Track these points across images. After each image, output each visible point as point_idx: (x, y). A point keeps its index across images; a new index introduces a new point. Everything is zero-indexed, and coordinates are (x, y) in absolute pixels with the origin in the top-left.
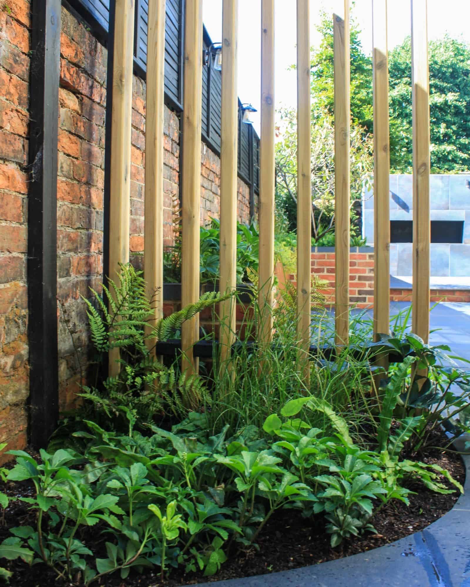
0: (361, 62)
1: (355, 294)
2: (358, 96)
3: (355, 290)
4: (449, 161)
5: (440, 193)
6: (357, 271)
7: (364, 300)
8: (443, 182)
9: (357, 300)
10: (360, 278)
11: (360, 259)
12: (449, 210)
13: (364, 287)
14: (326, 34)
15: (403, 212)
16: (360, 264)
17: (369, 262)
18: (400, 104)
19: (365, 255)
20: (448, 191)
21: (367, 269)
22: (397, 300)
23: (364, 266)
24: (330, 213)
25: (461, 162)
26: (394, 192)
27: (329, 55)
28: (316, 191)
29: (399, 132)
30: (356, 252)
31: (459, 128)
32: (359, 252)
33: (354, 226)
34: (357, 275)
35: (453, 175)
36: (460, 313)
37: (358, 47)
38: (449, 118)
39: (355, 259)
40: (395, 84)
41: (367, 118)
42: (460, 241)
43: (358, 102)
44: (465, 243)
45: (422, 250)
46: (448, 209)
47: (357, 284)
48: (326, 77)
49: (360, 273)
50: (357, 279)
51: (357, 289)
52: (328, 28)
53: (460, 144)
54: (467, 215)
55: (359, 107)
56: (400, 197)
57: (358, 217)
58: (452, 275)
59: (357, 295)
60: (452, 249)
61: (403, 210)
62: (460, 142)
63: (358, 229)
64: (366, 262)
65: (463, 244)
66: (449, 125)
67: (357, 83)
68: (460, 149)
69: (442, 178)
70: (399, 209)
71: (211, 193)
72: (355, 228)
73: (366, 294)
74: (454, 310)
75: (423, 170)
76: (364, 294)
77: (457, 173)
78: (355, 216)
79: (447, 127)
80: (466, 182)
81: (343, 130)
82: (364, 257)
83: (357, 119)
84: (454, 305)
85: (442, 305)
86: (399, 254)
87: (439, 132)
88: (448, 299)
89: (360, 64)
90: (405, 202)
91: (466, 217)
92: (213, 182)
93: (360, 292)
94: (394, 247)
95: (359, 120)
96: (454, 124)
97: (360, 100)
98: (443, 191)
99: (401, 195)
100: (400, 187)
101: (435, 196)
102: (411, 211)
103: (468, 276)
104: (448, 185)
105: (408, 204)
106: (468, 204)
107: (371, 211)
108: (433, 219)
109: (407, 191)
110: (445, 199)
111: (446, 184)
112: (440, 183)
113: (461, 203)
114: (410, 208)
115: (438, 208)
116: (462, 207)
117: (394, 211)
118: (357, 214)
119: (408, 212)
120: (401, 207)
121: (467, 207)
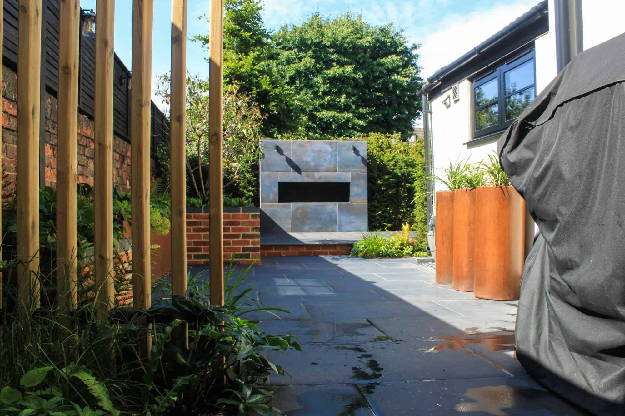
0: (260, 36)
1: (240, 251)
2: (257, 67)
3: (240, 248)
4: (350, 128)
5: (329, 157)
6: (240, 230)
7: (248, 256)
8: (331, 148)
9: (242, 256)
10: (244, 236)
11: (244, 218)
12: (338, 173)
13: (247, 245)
14: (229, 8)
15: (297, 174)
16: (244, 223)
17: (252, 222)
18: (306, 76)
19: (249, 215)
20: (336, 155)
21: (250, 227)
22: (284, 255)
23: (247, 225)
24: (230, 175)
25: (359, 129)
26: (288, 156)
27: (230, 28)
29: (294, 101)
30: (240, 212)
31: (358, 99)
32: (243, 212)
34: (241, 233)
35: (341, 141)
36: (335, 265)
37: (258, 22)
38: (349, 90)
39: (239, 219)
40: (302, 57)
41: (264, 87)
42: (347, 200)
43: (256, 73)
44: (352, 202)
45: (214, 216)
46: (336, 171)
47: (241, 241)
48: (228, 48)
49: (244, 231)
50: (241, 238)
51: (241, 247)
52: (231, 3)
53: (359, 113)
54: (353, 177)
55: (257, 77)
56: (294, 160)
57: (255, 179)
58: (341, 230)
59: (241, 252)
60: (340, 208)
61: (296, 173)
62: (359, 112)
64: (249, 222)
65: (350, 203)
66: (349, 96)
67: (255, 54)
68: (358, 118)
69: (331, 144)
70: (292, 172)
71: (85, 158)
72: (253, 189)
73: (250, 251)
74: (331, 263)
75: (214, 140)
76: (248, 251)
77: (345, 140)
79: (347, 98)
80: (351, 148)
81: (139, 101)
82: (247, 217)
83: (255, 88)
84: (333, 259)
85: (323, 258)
86: (293, 212)
87: (340, 102)
88: (330, 253)
89: (260, 38)
90: (298, 165)
91: (352, 179)
92: (86, 146)
93: (244, 249)
94: (289, 206)
95: (257, 89)
96: (354, 95)
97: (259, 71)
98: (332, 155)
99: (294, 159)
100: (294, 151)
101: (325, 160)
102: (303, 173)
103: (355, 231)
104: (336, 150)
105: (301, 167)
106: (353, 167)
107: (267, 173)
108: (322, 180)
109: (300, 155)
110: (333, 162)
111: (334, 149)
112: (329, 148)
113: (347, 166)
114: (302, 171)
115: (328, 170)
116: (348, 169)
117: (288, 173)
118: (254, 176)
119: (300, 174)
120: (295, 170)
121: (353, 170)
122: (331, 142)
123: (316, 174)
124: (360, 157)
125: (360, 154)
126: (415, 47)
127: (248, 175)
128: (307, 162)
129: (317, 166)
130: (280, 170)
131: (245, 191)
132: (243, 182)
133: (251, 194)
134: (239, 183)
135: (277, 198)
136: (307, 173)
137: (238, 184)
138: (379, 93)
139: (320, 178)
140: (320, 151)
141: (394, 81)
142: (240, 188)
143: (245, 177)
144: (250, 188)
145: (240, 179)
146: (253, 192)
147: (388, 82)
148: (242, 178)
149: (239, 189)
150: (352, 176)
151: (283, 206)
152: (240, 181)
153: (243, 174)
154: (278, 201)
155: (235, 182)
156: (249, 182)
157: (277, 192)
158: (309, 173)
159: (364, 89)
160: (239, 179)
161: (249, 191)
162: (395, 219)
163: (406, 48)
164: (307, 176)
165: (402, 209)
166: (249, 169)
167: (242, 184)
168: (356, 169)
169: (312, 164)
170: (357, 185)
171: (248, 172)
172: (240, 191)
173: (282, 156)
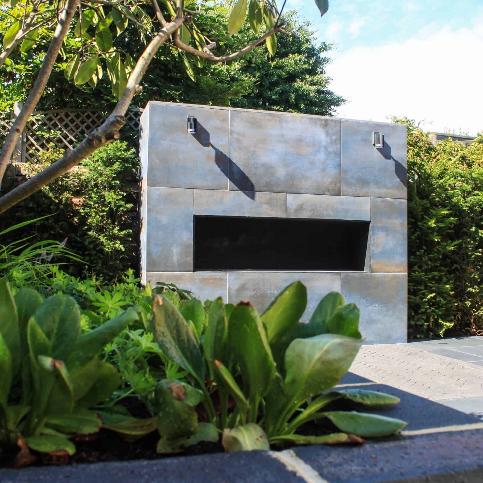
5: (321, 156)
8: (328, 134)
12: (341, 197)
15: (242, 196)
20: (338, 154)
26: (221, 149)
28: (32, 145)
33: (120, 230)
44: (372, 271)
46: (339, 194)
54: (376, 209)
56: (234, 161)
57: (129, 206)
60: (345, 283)
61: (241, 193)
63: (129, 235)
65: (368, 272)
69: (326, 124)
70: (232, 189)
72: (124, 232)
78: (123, 203)
80: (373, 138)
86: (230, 296)
90: (246, 172)
91: (374, 213)
94: (221, 279)
98: (328, 154)
99: (237, 158)
100: (235, 136)
101: (312, 163)
102: (258, 194)
103: (381, 342)
104: (336, 141)
105: (253, 180)
106: (377, 184)
107: (163, 190)
108: (305, 215)
109: (252, 149)
110: (332, 171)
111: (334, 137)
112: (320, 135)
113: (364, 182)
114: (256, 188)
115: (319, 191)
116: (365, 190)
117: (218, 194)
118: (128, 199)
119: (253, 197)
120: (237, 185)
121: (377, 191)
122: (326, 120)
123: (290, 197)
124: (391, 162)
125: (393, 153)
126: (324, 48)
127: (110, 196)
128: (269, 168)
129: (291, 177)
130: (199, 183)
131: (102, 239)
132: (97, 213)
133: (119, 245)
134: (88, 215)
135: (190, 259)
136: (268, 196)
137: (83, 219)
138: (277, 106)
139: (300, 208)
140: (299, 141)
141: (297, 90)
142: (90, 229)
143: (102, 201)
144: (115, 231)
145: (90, 206)
146: (123, 240)
147: (288, 92)
148: (96, 202)
149: (85, 234)
150: (375, 207)
151: (204, 280)
152: (87, 210)
153: (96, 193)
154: (192, 268)
155: (76, 213)
156: (112, 215)
157: (191, 242)
158: (274, 195)
159: (255, 100)
160: (84, 206)
161: (113, 238)
162: (458, 309)
163: (313, 49)
164: (269, 203)
165: (471, 286)
166: (114, 179)
167: (92, 220)
168: (383, 191)
169: (281, 173)
170: (386, 229)
171: (111, 187)
172: (90, 237)
173: (206, 149)
